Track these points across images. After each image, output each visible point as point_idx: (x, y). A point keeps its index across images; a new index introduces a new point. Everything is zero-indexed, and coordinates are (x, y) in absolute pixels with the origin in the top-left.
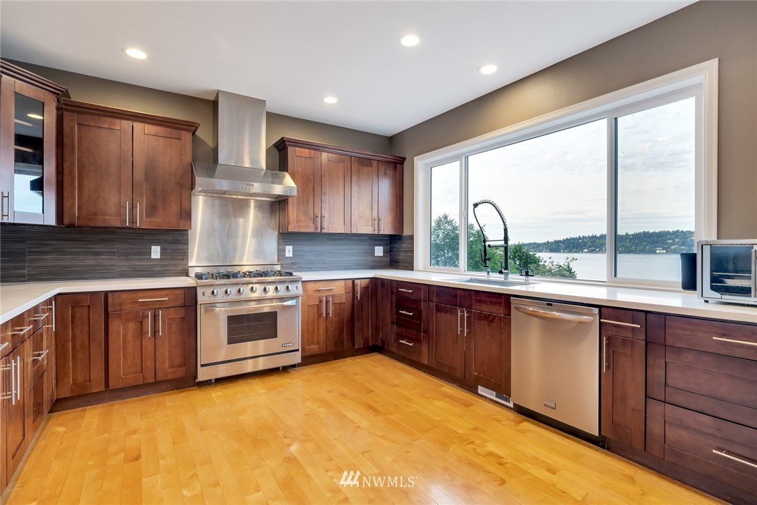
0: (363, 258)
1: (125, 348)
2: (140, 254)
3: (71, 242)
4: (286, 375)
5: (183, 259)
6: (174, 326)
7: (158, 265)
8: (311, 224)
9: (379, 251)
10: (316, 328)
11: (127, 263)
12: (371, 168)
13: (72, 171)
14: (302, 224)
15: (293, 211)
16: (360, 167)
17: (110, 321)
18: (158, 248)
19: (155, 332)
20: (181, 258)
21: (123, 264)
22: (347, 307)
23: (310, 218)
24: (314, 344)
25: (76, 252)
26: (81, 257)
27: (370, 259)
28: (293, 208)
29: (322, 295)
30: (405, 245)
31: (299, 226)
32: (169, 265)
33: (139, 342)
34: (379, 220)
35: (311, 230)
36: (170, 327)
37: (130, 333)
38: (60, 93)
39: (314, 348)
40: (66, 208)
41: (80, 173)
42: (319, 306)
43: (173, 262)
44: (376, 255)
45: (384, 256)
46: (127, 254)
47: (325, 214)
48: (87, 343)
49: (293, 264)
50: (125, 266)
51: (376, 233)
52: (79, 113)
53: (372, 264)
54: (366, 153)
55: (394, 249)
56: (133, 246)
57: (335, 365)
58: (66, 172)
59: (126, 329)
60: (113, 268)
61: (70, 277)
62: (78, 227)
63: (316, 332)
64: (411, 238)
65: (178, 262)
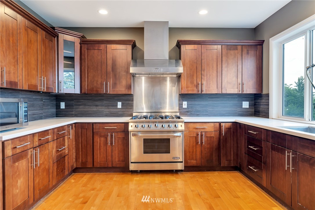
0: (233, 109)
1: (100, 149)
2: (113, 106)
3: (88, 101)
4: (175, 175)
5: (131, 109)
6: (120, 141)
7: (120, 111)
8: (195, 89)
9: (246, 105)
10: (195, 151)
11: (108, 110)
12: (236, 51)
13: (85, 70)
14: (189, 89)
15: (184, 81)
16: (229, 51)
17: (94, 136)
18: (120, 103)
19: (112, 143)
20: (130, 108)
21: (106, 110)
22: (216, 140)
23: (195, 85)
24: (194, 160)
25: (90, 105)
26: (91, 107)
27: (239, 109)
28: (184, 80)
29: (199, 131)
30: (263, 101)
31: (188, 90)
32: (125, 111)
33: (106, 147)
34: (243, 84)
35: (195, 92)
36: (118, 142)
37: (102, 142)
38: (81, 37)
39: (193, 162)
40: (83, 86)
41: (87, 71)
42: (196, 138)
43: (127, 110)
44: (243, 107)
45: (249, 108)
46: (108, 106)
47: (204, 83)
48: (86, 145)
49: (188, 112)
50: (107, 111)
51: (241, 92)
52: (87, 44)
53: (240, 113)
54: (233, 41)
55: (257, 103)
56: (110, 102)
57: (206, 175)
58: (83, 70)
59: (100, 141)
60: (103, 112)
61: (88, 115)
62: (86, 94)
63: (194, 153)
64: (268, 95)
65: (129, 110)
